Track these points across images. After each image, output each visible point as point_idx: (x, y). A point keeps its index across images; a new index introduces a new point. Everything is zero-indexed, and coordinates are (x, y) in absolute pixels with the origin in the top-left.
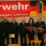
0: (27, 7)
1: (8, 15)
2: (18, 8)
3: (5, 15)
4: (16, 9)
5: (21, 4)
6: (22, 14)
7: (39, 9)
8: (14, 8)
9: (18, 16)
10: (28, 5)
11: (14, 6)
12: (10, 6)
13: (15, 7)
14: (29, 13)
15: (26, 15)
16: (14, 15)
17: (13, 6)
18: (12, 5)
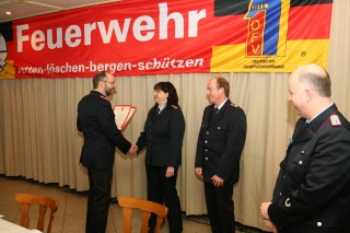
0: (201, 23)
1: (120, 66)
2: (157, 31)
3: (106, 66)
4: (150, 36)
5: (170, 12)
6: (173, 62)
7: (260, 31)
8: (144, 33)
9: (156, 70)
10: (203, 14)
11: (144, 23)
12: (127, 21)
13: (144, 28)
14: (207, 54)
15: (193, 68)
16: (142, 66)
17: (139, 20)
18: (134, 17)
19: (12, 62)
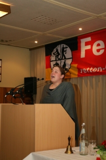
19: (76, 65)
